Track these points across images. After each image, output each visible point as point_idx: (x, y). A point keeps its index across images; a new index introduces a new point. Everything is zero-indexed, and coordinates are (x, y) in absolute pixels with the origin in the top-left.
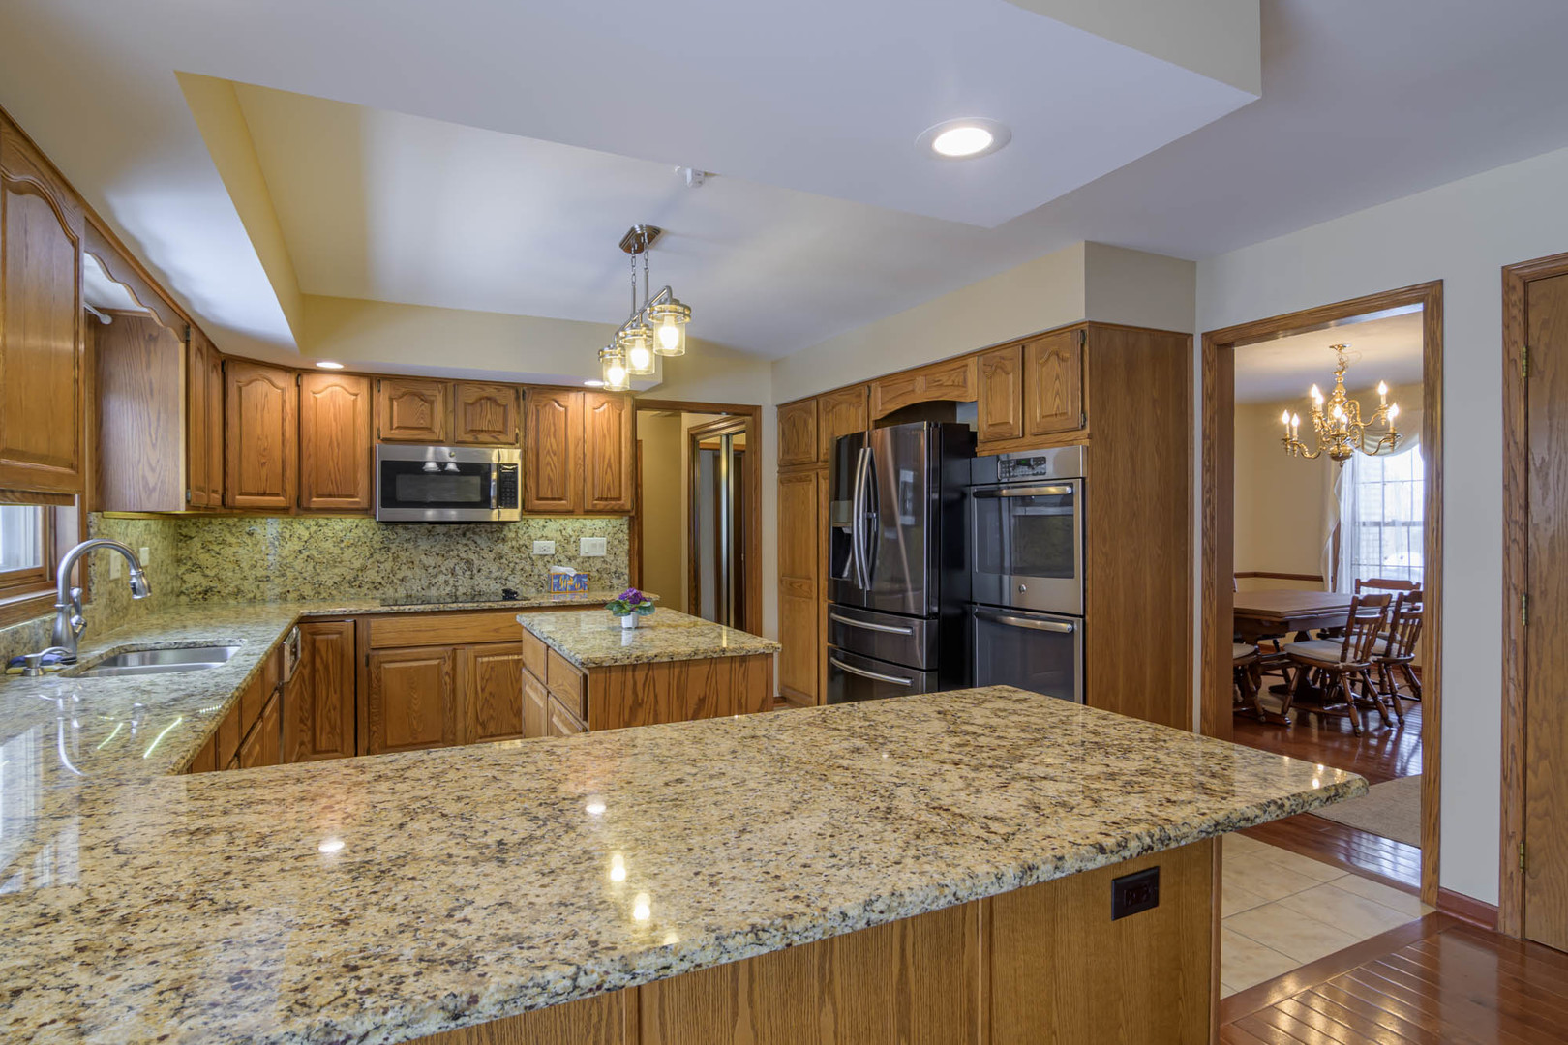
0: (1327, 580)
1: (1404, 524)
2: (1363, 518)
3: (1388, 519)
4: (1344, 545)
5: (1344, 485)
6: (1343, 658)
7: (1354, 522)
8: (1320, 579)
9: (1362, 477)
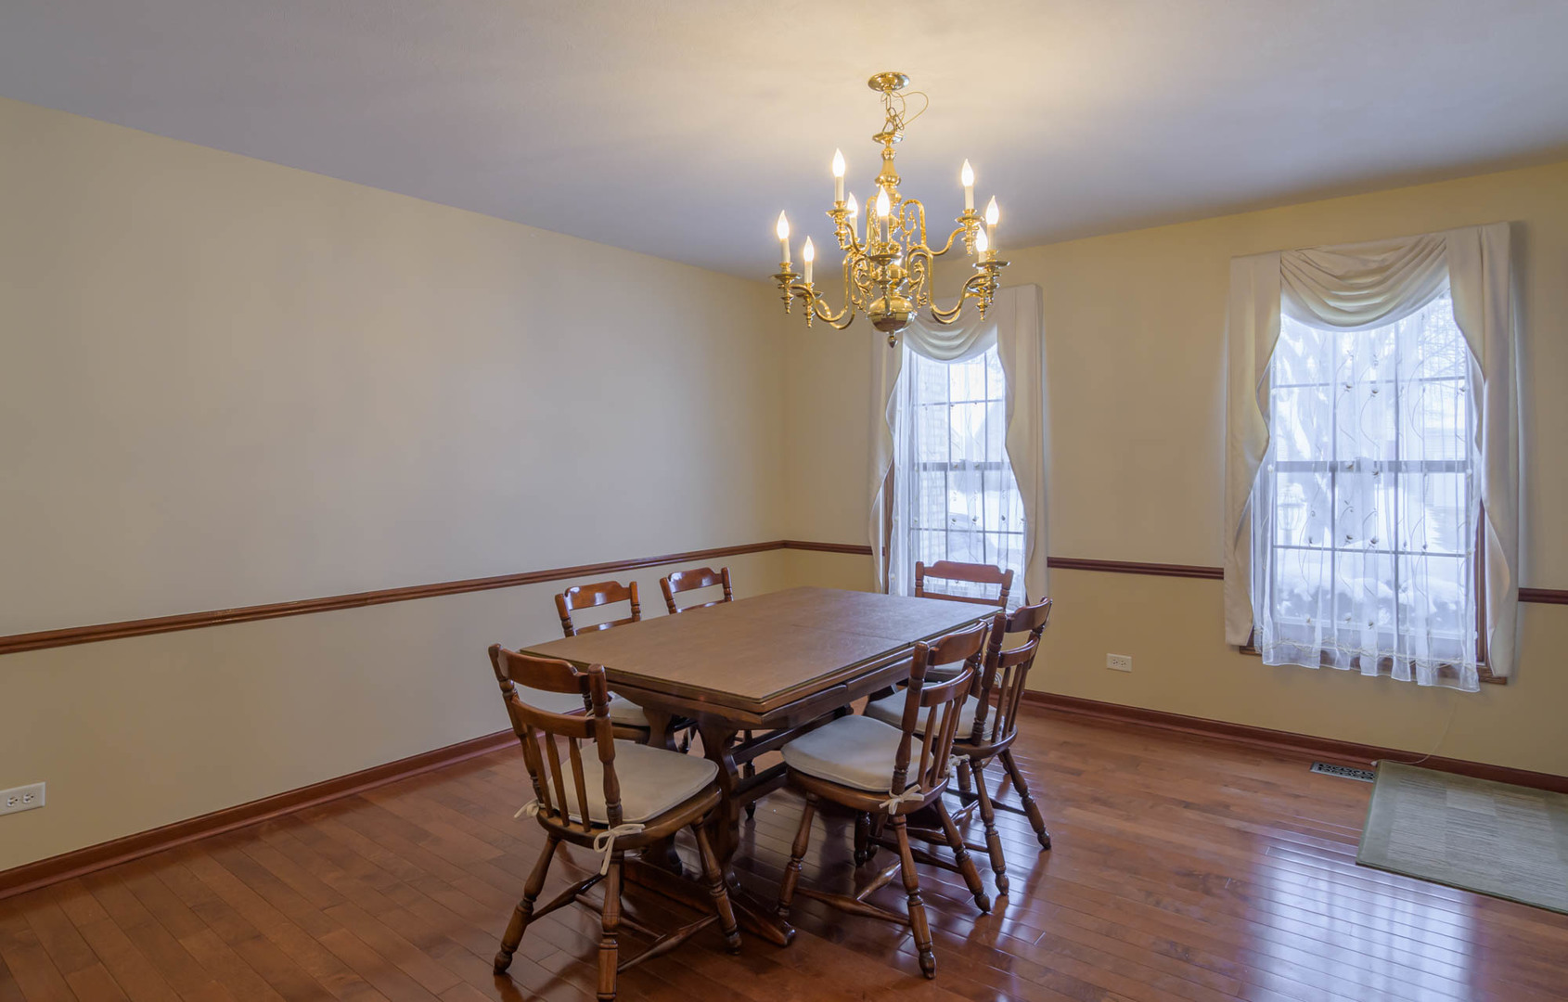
0: (878, 555)
1: (978, 467)
2: (923, 459)
3: (956, 459)
4: (899, 499)
5: (898, 407)
6: (898, 784)
7: (913, 465)
8: (867, 551)
9: (923, 396)
